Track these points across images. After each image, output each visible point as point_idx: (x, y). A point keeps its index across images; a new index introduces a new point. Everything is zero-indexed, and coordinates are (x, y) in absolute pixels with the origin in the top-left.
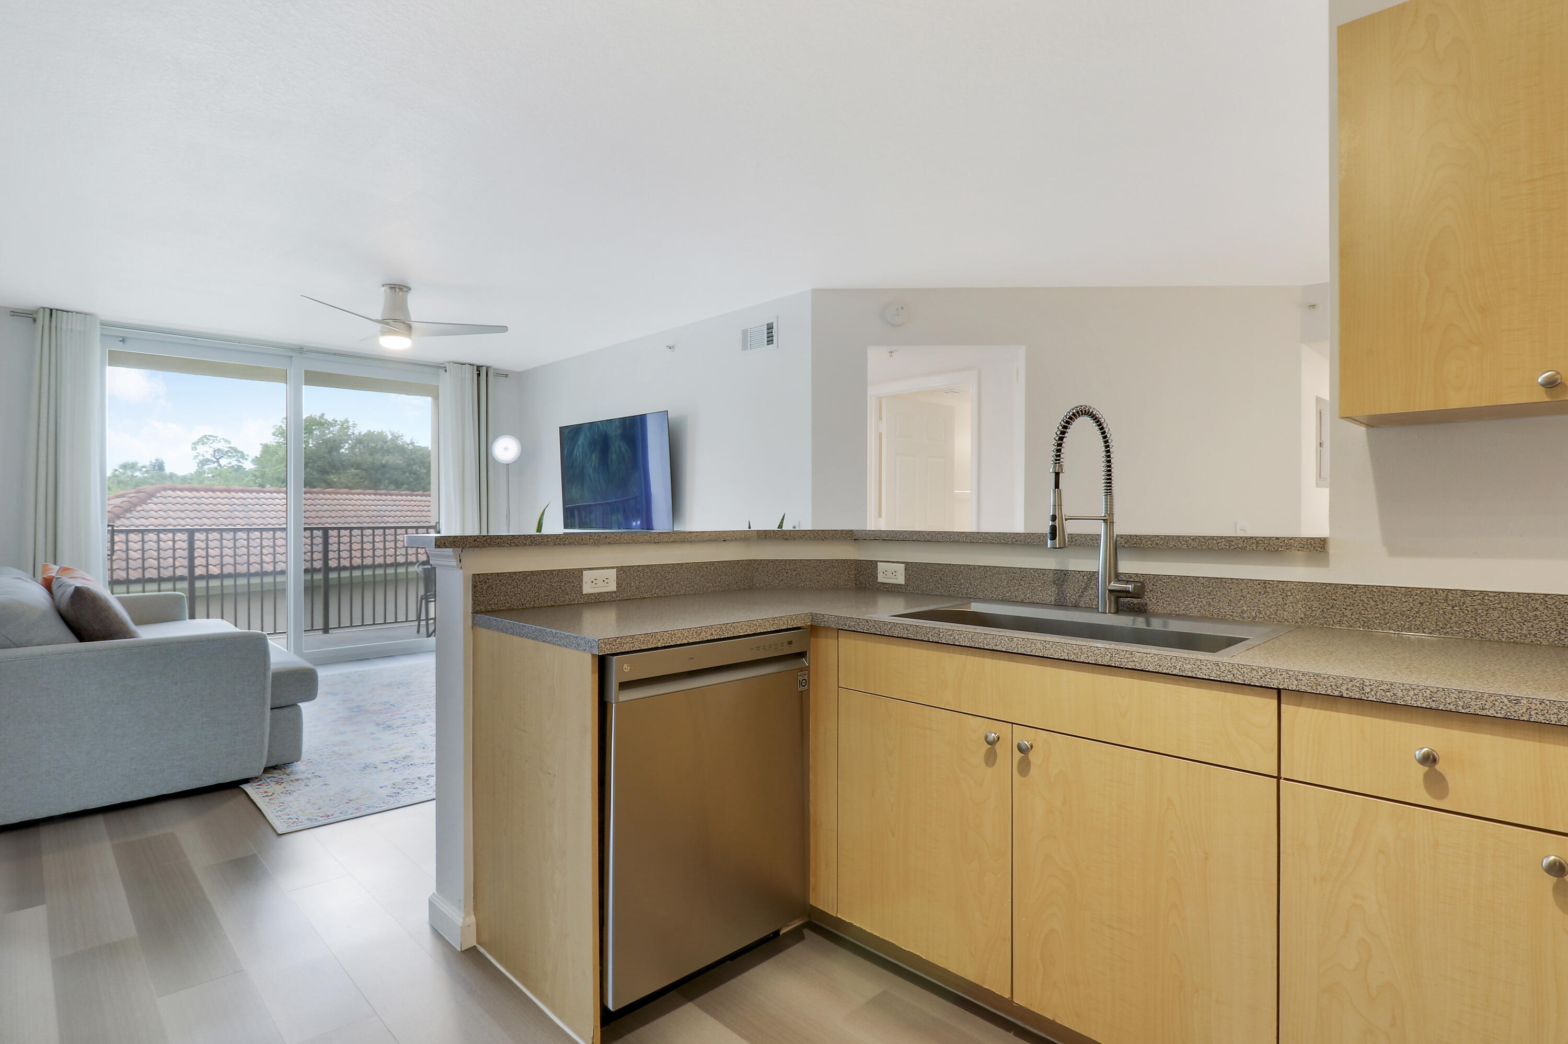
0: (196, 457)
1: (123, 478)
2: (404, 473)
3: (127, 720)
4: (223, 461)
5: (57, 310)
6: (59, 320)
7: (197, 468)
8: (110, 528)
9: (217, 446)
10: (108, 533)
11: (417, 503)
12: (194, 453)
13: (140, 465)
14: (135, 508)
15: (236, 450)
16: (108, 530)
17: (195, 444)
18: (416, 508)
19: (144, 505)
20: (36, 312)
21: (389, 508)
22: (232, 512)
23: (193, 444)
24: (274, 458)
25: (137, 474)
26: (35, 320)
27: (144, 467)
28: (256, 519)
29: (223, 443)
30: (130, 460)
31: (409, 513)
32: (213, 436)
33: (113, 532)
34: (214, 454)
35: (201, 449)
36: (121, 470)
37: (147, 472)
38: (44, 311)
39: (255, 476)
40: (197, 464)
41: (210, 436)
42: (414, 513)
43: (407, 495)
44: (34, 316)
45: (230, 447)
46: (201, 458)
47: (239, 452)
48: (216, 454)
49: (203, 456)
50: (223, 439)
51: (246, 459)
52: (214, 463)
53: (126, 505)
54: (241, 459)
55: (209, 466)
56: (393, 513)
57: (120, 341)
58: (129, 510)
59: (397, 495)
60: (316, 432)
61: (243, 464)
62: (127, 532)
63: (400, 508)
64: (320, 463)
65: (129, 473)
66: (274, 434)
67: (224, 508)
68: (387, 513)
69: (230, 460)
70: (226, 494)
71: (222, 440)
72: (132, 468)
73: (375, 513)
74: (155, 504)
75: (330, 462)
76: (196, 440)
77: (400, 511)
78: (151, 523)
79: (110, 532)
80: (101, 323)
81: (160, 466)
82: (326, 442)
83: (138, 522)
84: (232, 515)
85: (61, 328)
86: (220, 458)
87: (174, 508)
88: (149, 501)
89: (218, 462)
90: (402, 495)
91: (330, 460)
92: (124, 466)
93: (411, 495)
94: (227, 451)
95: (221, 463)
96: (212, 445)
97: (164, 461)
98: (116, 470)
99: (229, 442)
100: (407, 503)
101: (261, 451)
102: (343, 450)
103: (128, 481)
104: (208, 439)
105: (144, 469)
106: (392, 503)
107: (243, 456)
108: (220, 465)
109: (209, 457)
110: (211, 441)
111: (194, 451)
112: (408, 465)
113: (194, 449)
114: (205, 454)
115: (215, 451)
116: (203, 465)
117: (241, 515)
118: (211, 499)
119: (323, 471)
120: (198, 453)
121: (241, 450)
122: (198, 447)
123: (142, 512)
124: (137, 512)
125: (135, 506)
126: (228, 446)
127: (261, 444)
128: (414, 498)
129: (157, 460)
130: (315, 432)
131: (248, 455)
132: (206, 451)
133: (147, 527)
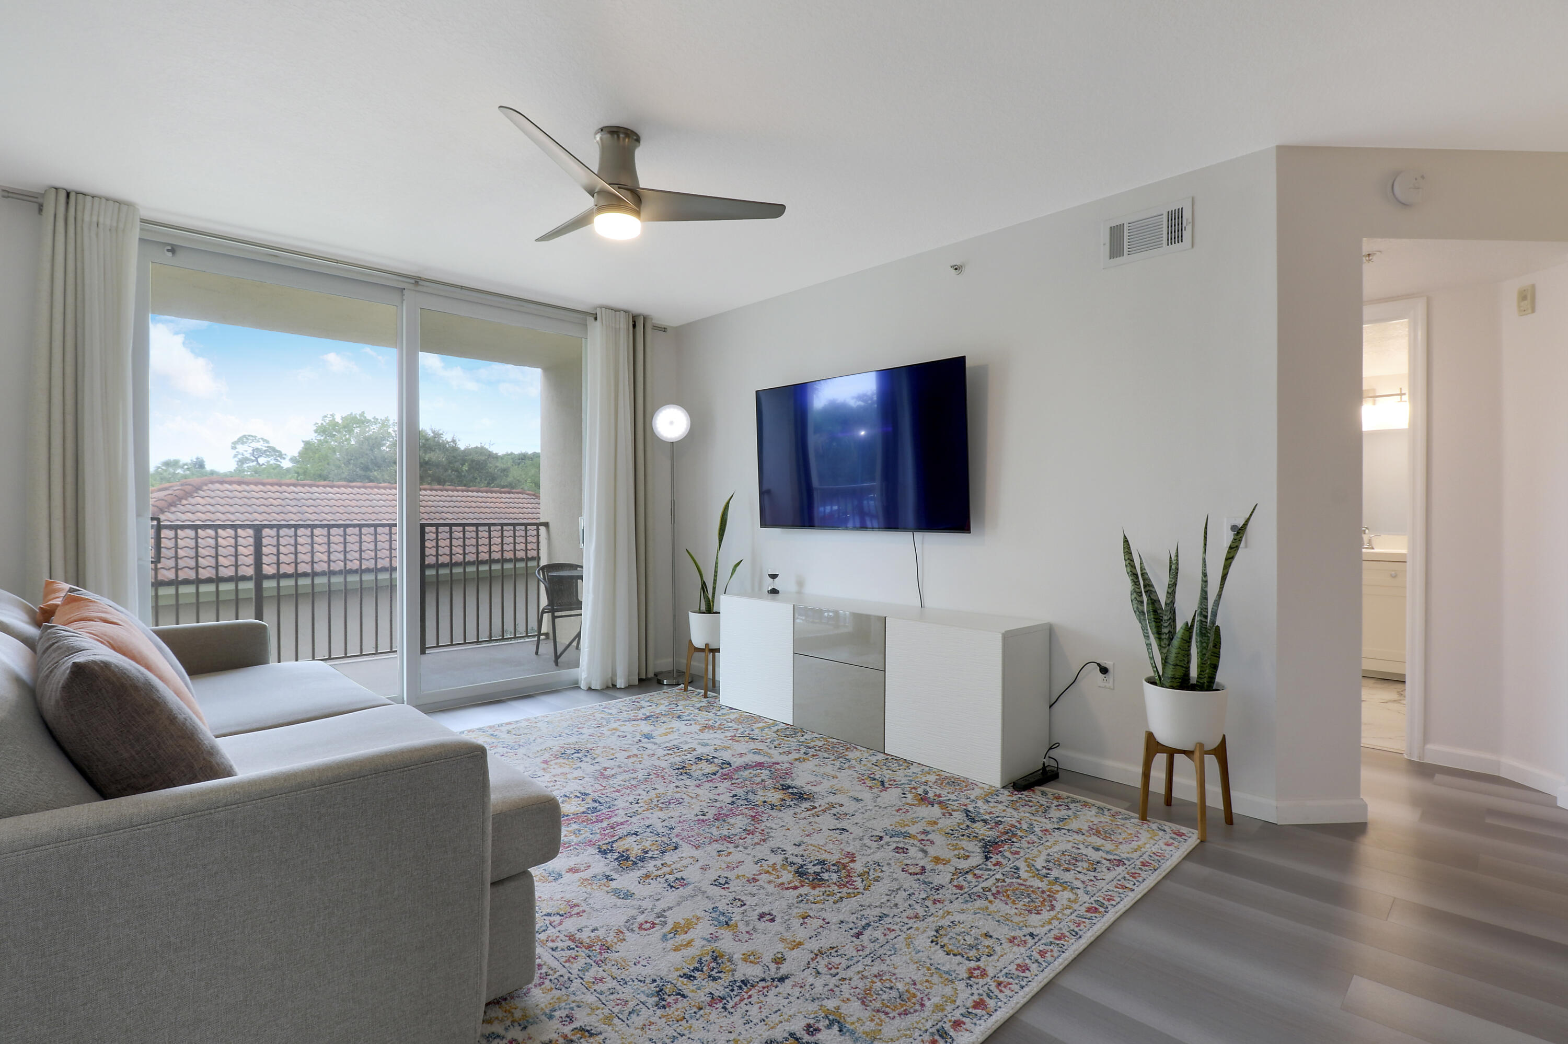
0: (235, 456)
1: (165, 474)
2: (446, 470)
3: (203, 984)
4: (262, 460)
5: (77, 193)
6: (80, 207)
7: (237, 466)
8: (155, 523)
9: (255, 445)
10: (152, 529)
11: (473, 499)
12: (234, 452)
13: (181, 463)
14: (180, 502)
15: (274, 450)
16: (152, 526)
17: (235, 443)
18: (473, 504)
19: (190, 499)
20: (43, 195)
21: (446, 504)
22: (284, 507)
23: (233, 443)
24: (317, 455)
25: (179, 471)
26: (41, 208)
27: (186, 464)
28: (311, 514)
29: (262, 442)
30: (172, 457)
31: (467, 510)
32: (252, 436)
33: (159, 528)
34: (253, 453)
35: (241, 448)
36: (164, 468)
37: (188, 469)
38: (57, 193)
39: (298, 473)
40: (236, 463)
41: (249, 436)
42: (472, 510)
43: (463, 491)
44: (40, 200)
45: (268, 447)
46: (240, 456)
47: (277, 451)
48: (255, 453)
49: (243, 455)
50: (262, 439)
51: (284, 459)
52: (253, 461)
53: (169, 499)
54: (278, 458)
55: (248, 465)
56: (451, 510)
57: (168, 250)
58: (172, 504)
59: (453, 491)
60: (357, 430)
61: (281, 462)
62: (175, 528)
63: (457, 504)
64: (362, 460)
65: (171, 470)
66: (316, 431)
67: (276, 502)
68: (445, 509)
69: (269, 459)
70: (277, 488)
71: (260, 440)
72: (174, 465)
73: (433, 509)
74: (203, 498)
75: (372, 460)
76: (236, 440)
77: (458, 508)
78: (198, 518)
79: (155, 528)
80: (141, 219)
81: (200, 464)
82: (367, 439)
83: (183, 517)
84: (285, 510)
85: (83, 220)
86: (259, 457)
87: (223, 502)
88: (196, 495)
89: (257, 461)
90: (457, 491)
91: (373, 458)
92: (167, 464)
93: (467, 491)
94: (265, 450)
95: (259, 462)
96: (251, 445)
97: (205, 460)
98: (159, 467)
99: (267, 442)
100: (464, 499)
101: (303, 448)
102: (384, 448)
103: (170, 478)
104: (248, 439)
105: (186, 467)
106: (448, 498)
107: (281, 455)
108: (258, 463)
109: (248, 455)
110: (250, 441)
111: (233, 451)
112: (450, 463)
113: (234, 448)
114: (245, 453)
115: (253, 450)
116: (243, 463)
117: (294, 510)
118: (261, 493)
119: (366, 468)
120: (237, 452)
121: (279, 449)
122: (237, 446)
123: (187, 506)
124: (183, 505)
125: (180, 499)
126: (267, 445)
127: (303, 441)
128: (470, 494)
129: (197, 459)
130: (355, 431)
131: (285, 454)
132: (246, 450)
133: (193, 522)
